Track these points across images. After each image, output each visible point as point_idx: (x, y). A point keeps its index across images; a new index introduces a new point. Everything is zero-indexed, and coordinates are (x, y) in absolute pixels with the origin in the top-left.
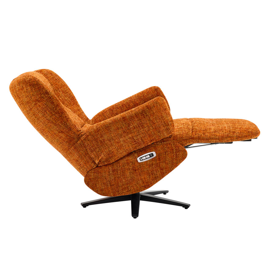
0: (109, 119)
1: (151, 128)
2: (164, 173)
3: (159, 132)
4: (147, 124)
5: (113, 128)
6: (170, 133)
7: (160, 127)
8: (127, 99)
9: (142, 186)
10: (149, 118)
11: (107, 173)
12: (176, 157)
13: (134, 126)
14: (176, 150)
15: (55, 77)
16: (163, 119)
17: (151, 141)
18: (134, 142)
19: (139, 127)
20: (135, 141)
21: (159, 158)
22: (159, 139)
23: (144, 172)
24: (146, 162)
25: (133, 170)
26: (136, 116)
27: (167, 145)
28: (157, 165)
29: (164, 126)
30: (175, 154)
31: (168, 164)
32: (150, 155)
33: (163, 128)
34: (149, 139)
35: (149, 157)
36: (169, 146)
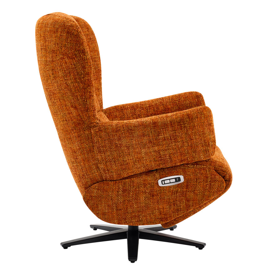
0: (135, 120)
1: (186, 144)
2: (189, 206)
3: (195, 152)
4: (181, 138)
5: (137, 133)
6: (209, 156)
7: (197, 146)
8: (157, 100)
9: (158, 218)
10: (187, 131)
11: (115, 192)
12: (210, 188)
13: (164, 137)
14: (211, 178)
15: (90, 35)
16: (204, 137)
17: (182, 161)
18: (159, 158)
19: (171, 139)
20: (161, 157)
21: (187, 186)
22: (192, 160)
23: (164, 200)
24: (170, 187)
25: (150, 194)
26: (171, 124)
27: (201, 171)
28: (183, 194)
29: (203, 146)
30: (208, 183)
31: (197, 195)
32: (175, 179)
33: (200, 148)
34: (179, 158)
35: (175, 181)
36: (203, 171)
